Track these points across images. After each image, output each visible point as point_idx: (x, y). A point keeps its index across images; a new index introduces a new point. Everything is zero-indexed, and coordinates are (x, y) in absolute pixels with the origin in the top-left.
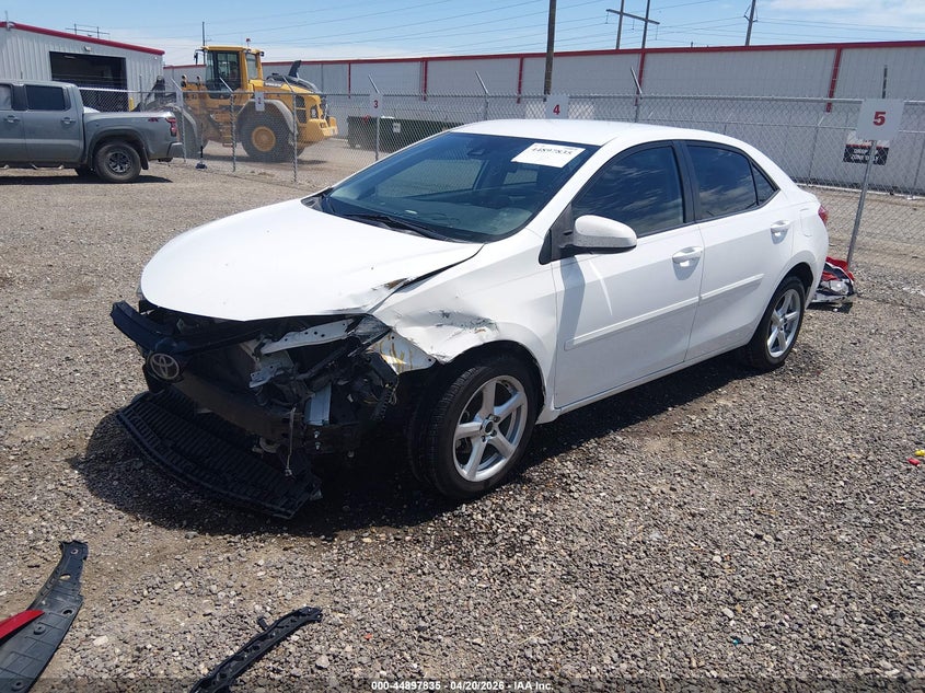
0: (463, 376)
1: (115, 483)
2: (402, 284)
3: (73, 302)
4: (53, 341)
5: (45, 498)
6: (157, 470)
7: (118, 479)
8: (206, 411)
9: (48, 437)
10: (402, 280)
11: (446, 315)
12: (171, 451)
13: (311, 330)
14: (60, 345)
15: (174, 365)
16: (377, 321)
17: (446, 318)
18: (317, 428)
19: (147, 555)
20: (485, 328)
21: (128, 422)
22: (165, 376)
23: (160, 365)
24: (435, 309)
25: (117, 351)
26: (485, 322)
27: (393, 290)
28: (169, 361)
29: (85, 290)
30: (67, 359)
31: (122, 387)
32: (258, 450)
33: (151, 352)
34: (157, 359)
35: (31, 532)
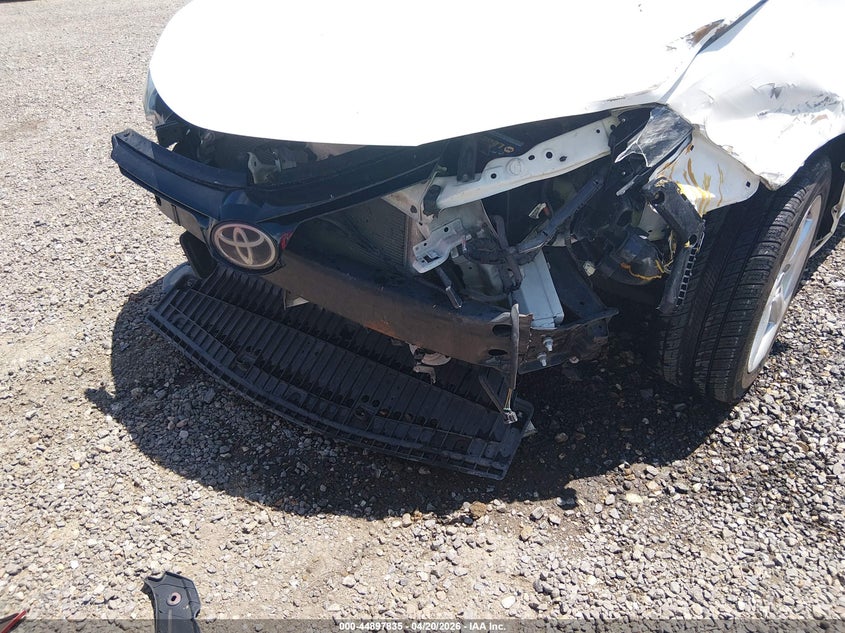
0: (788, 206)
1: (184, 434)
2: (712, 33)
3: (21, 143)
4: (10, 199)
5: (78, 484)
6: (237, 399)
7: (186, 427)
8: (299, 302)
9: (47, 358)
10: (715, 25)
11: (776, 92)
12: (257, 370)
13: (539, 150)
14: (20, 204)
15: (265, 242)
16: (675, 116)
17: (777, 98)
18: (548, 333)
19: (294, 583)
20: (826, 112)
21: (170, 327)
22: (248, 262)
23: (235, 243)
24: (761, 82)
25: (101, 204)
26: (827, 101)
27: (699, 46)
28: (252, 236)
29: (30, 125)
30: (37, 224)
31: (128, 258)
32: (424, 369)
33: (214, 222)
34: (228, 233)
35: (75, 564)
